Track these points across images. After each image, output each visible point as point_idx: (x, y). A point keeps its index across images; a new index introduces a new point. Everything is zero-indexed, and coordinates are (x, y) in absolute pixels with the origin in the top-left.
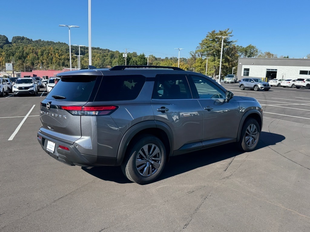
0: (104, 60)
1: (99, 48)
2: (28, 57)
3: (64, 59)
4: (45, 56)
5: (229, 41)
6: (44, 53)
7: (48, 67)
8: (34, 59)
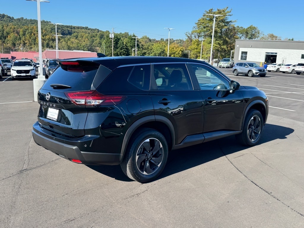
0: (93, 42)
1: (87, 27)
2: (9, 37)
3: (49, 40)
4: (28, 36)
5: (228, 21)
6: (27, 33)
7: (31, 48)
8: (16, 39)
